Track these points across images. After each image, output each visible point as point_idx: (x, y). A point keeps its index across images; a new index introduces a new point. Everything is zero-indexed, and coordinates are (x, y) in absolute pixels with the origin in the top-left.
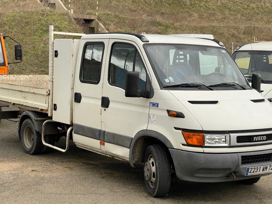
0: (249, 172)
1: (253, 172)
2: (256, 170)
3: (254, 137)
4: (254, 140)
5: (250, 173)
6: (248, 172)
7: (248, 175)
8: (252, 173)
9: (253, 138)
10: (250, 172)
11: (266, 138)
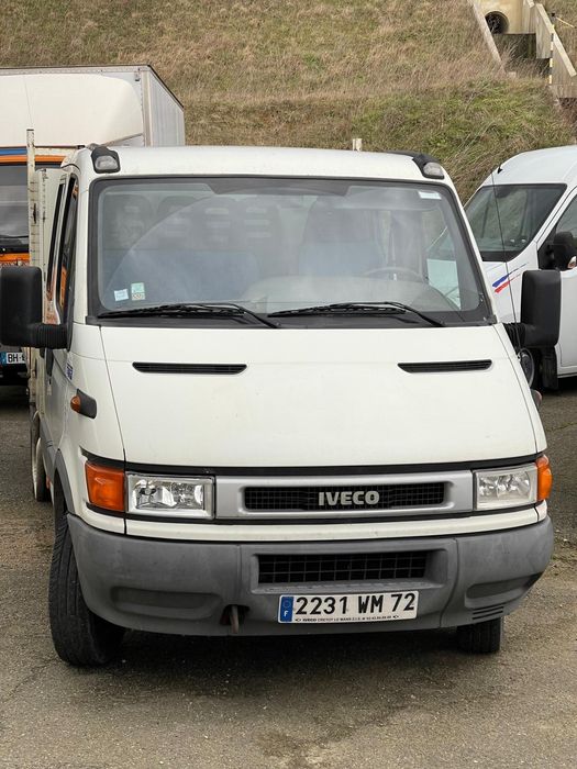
0: (294, 612)
1: (314, 612)
2: (324, 606)
3: (321, 494)
4: (321, 503)
5: (301, 617)
6: (291, 609)
7: (294, 621)
8: (308, 616)
9: (318, 496)
10: (300, 612)
11: (380, 500)
